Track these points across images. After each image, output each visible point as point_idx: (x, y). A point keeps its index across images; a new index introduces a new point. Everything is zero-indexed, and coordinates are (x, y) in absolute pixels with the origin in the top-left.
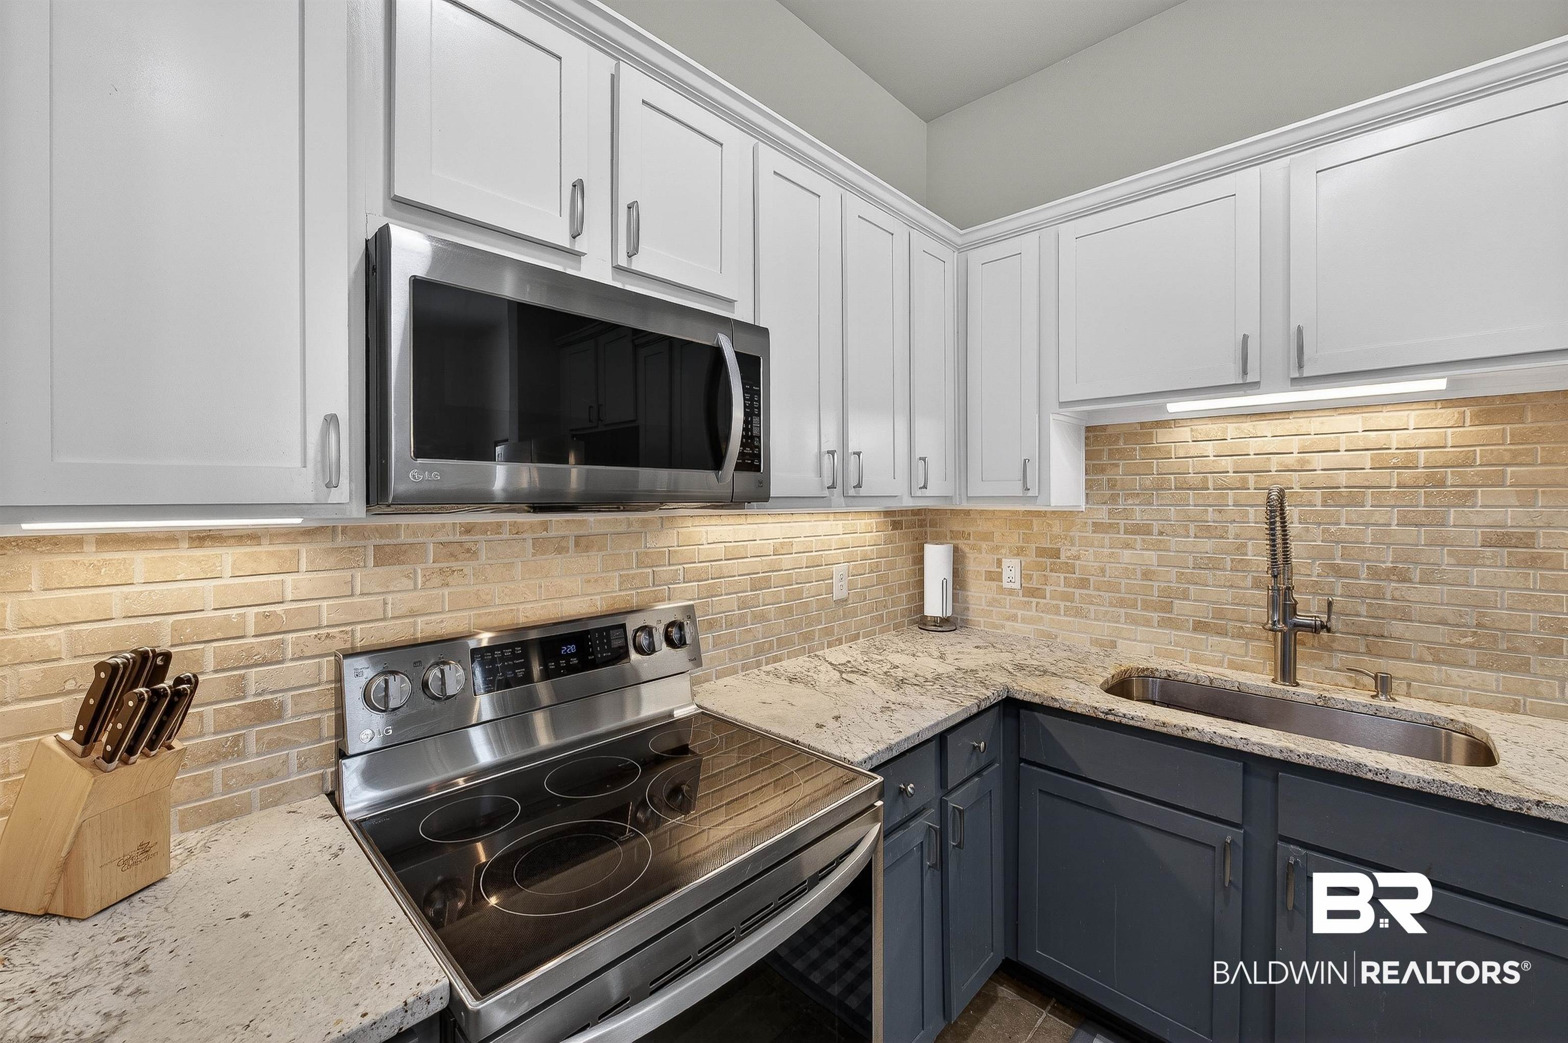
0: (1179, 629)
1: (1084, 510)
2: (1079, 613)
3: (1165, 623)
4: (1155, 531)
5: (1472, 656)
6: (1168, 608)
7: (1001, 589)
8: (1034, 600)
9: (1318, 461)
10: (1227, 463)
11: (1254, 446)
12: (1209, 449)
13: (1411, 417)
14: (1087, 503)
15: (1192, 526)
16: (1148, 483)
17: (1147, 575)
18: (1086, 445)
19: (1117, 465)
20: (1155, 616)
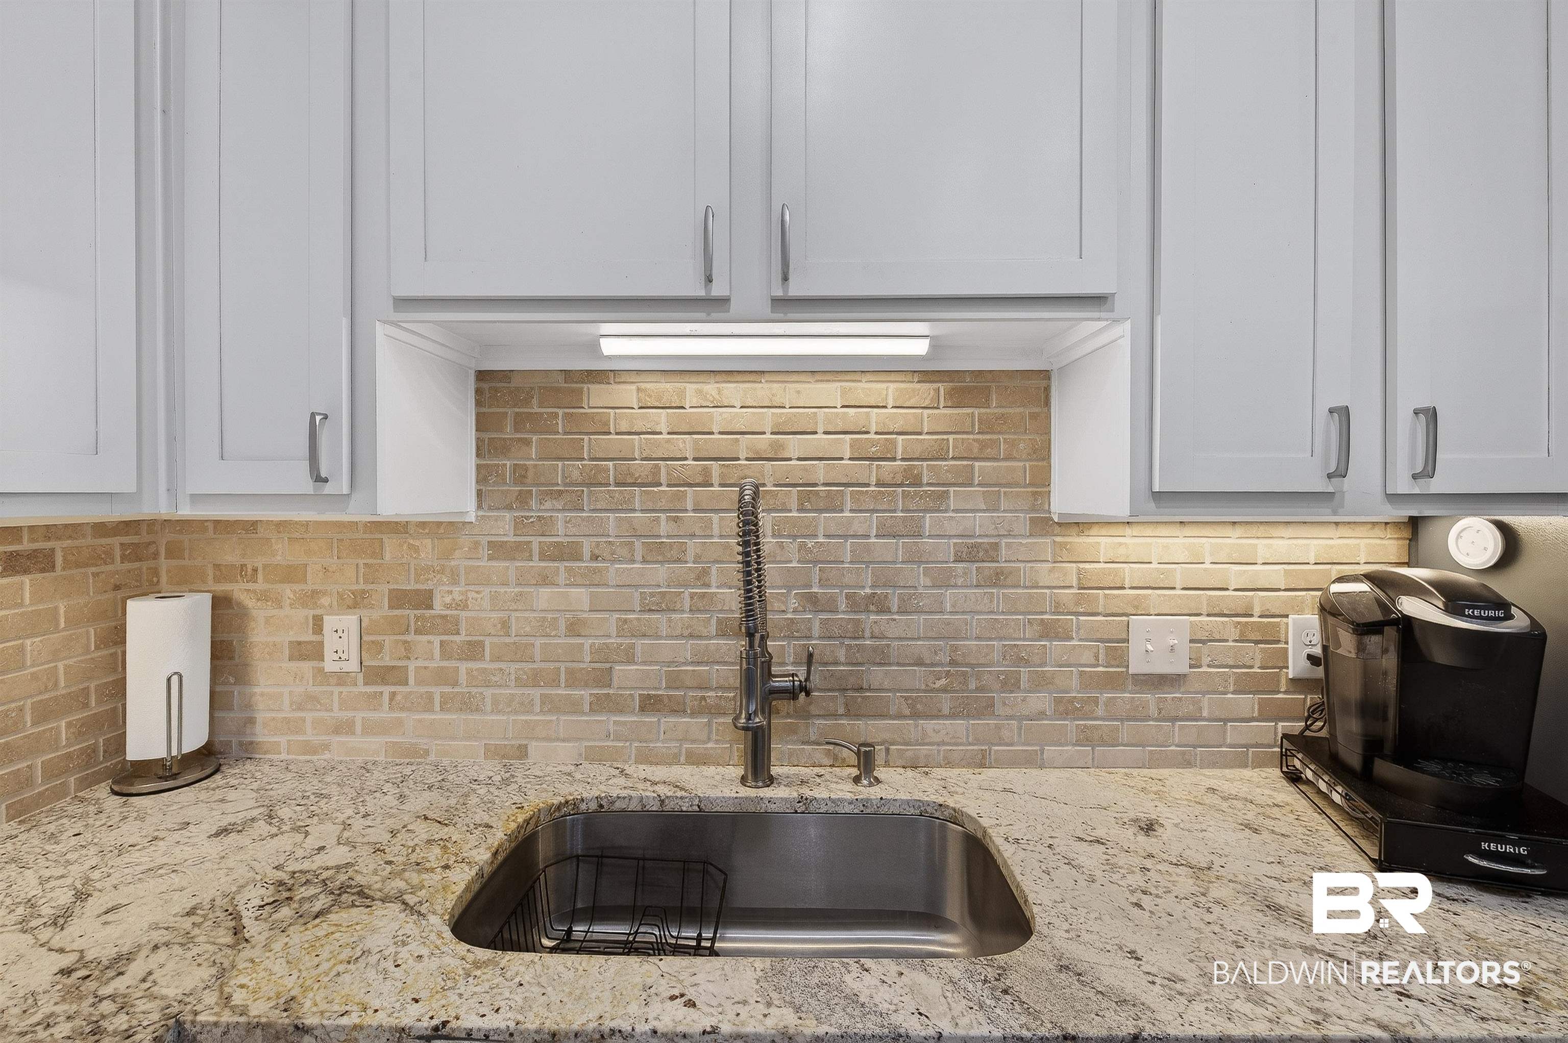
0: (621, 712)
1: (474, 521)
2: (468, 705)
3: (601, 705)
4: (587, 554)
5: (946, 703)
6: (603, 678)
7: (322, 676)
8: (387, 690)
9: (794, 445)
10: (685, 445)
11: (719, 419)
12: (662, 419)
13: (889, 391)
14: (479, 507)
15: (638, 544)
16: (576, 475)
17: (574, 628)
18: (478, 403)
19: (528, 443)
20: (585, 694)
